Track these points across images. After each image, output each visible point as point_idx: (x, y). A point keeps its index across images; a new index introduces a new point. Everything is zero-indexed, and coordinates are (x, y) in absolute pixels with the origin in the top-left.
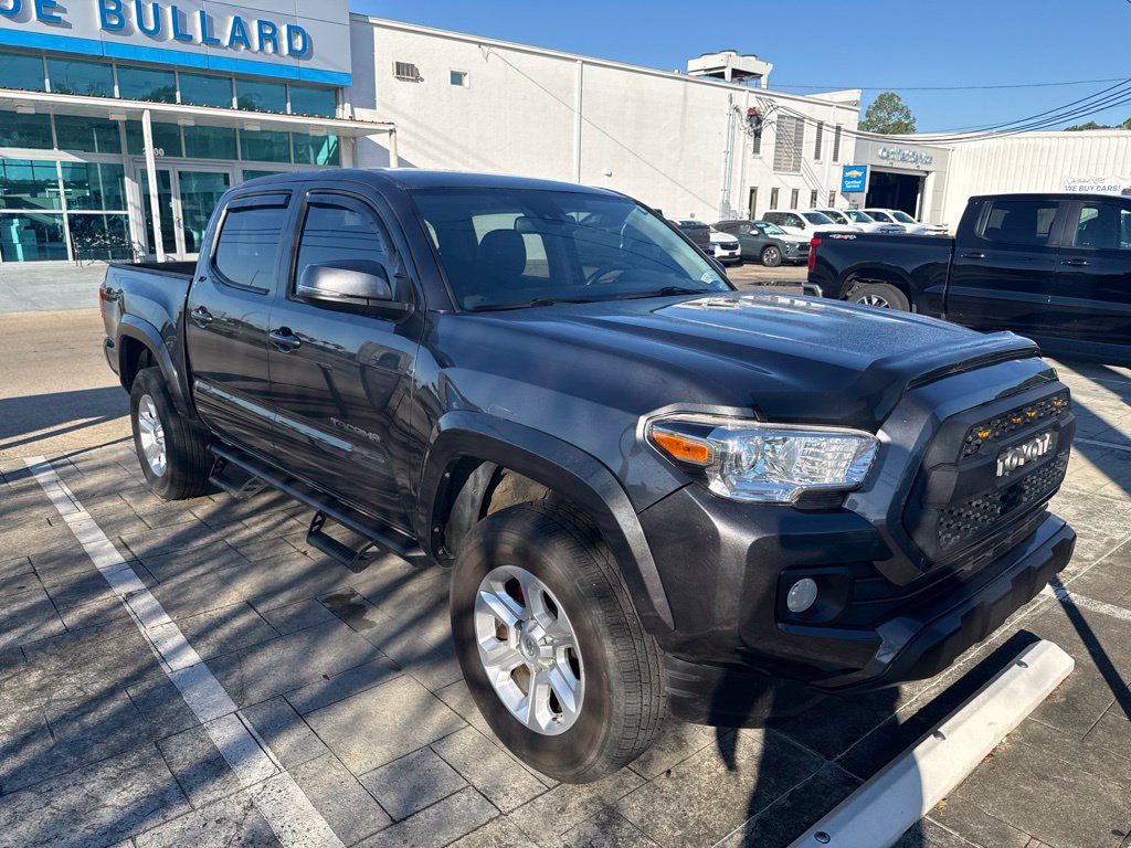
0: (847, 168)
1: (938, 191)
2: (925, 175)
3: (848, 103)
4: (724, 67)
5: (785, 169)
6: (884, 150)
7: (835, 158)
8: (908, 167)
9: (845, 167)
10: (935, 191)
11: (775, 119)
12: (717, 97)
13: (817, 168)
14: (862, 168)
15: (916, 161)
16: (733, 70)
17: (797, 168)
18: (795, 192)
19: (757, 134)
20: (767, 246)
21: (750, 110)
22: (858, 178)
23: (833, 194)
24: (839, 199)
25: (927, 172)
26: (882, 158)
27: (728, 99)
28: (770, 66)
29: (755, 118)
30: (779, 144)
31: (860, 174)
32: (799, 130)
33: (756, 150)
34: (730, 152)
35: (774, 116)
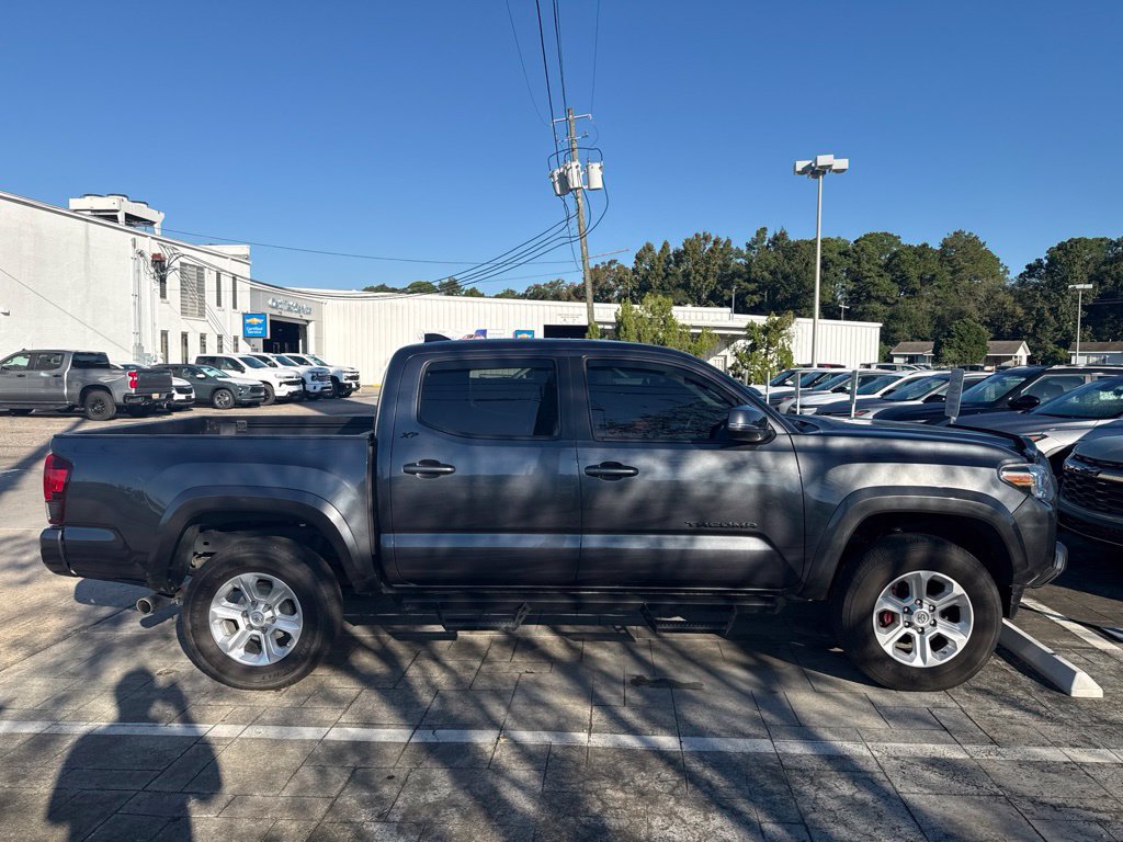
0: (246, 316)
1: (319, 338)
2: (305, 323)
3: (239, 256)
4: (117, 211)
5: (192, 315)
6: (274, 301)
7: (235, 307)
8: (292, 316)
9: (244, 314)
10: (316, 338)
11: (179, 266)
12: (118, 240)
13: (219, 314)
14: (262, 315)
15: (299, 312)
16: (126, 214)
17: (202, 314)
18: (203, 337)
19: (163, 280)
20: (218, 389)
21: (154, 256)
22: (259, 325)
23: (236, 339)
24: (242, 343)
25: (307, 321)
26: (272, 307)
27: (131, 243)
28: (162, 215)
29: (159, 264)
30: (183, 290)
31: (261, 321)
32: (201, 277)
33: (163, 295)
34: (137, 296)
35: (176, 264)
